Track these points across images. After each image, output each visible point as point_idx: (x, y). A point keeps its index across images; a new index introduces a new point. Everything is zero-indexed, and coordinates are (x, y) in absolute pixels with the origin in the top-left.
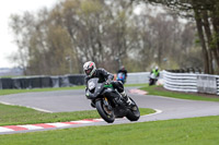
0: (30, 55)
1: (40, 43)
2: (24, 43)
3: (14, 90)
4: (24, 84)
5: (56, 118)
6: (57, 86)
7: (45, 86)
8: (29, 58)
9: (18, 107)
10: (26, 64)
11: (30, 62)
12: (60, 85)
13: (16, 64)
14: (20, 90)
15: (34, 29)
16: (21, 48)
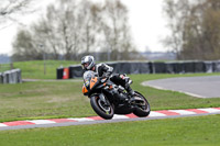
0: (184, 39)
1: (195, 27)
2: (178, 27)
3: (167, 75)
4: (177, 69)
5: (209, 103)
7: (199, 71)
8: (182, 42)
9: (170, 92)
10: (179, 48)
11: (184, 45)
12: (214, 70)
13: (170, 48)
14: (173, 74)
15: (189, 13)
16: (175, 32)
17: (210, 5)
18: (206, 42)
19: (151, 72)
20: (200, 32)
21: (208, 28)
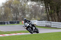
6: (6, 24)
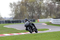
0: (15, 14)
1: (18, 11)
2: (13, 11)
3: (10, 24)
4: (13, 22)
5: (22, 31)
6: (22, 23)
7: (19, 23)
8: (14, 15)
9: (11, 28)
10: (14, 16)
11: (15, 16)
12: (23, 22)
13: (11, 17)
14: (12, 24)
15: (16, 7)
16: (12, 12)
17: (22, 5)
18: (21, 15)
19: (6, 23)
20: (19, 12)
21: (21, 11)
